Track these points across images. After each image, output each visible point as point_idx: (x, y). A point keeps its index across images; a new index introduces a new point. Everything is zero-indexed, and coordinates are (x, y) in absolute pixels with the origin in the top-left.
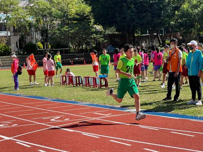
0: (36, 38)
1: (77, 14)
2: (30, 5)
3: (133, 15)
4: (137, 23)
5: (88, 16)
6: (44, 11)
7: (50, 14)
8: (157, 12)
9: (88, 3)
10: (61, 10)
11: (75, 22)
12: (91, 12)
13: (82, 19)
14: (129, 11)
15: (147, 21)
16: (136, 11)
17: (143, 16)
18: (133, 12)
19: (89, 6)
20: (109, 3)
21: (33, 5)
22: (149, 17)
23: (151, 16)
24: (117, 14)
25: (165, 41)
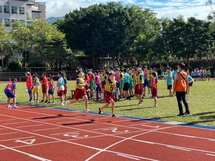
0: (19, 59)
1: (53, 40)
2: (14, 31)
3: (100, 42)
4: (103, 48)
5: (62, 41)
6: (26, 36)
7: (31, 38)
8: (119, 40)
9: (62, 31)
10: (40, 35)
11: (52, 46)
12: (65, 38)
13: (57, 43)
14: (97, 39)
15: (111, 47)
16: (102, 38)
17: (107, 43)
18: (100, 40)
19: (64, 34)
20: (80, 31)
21: (17, 30)
22: (112, 44)
23: (114, 43)
24: (87, 41)
25: (123, 63)
